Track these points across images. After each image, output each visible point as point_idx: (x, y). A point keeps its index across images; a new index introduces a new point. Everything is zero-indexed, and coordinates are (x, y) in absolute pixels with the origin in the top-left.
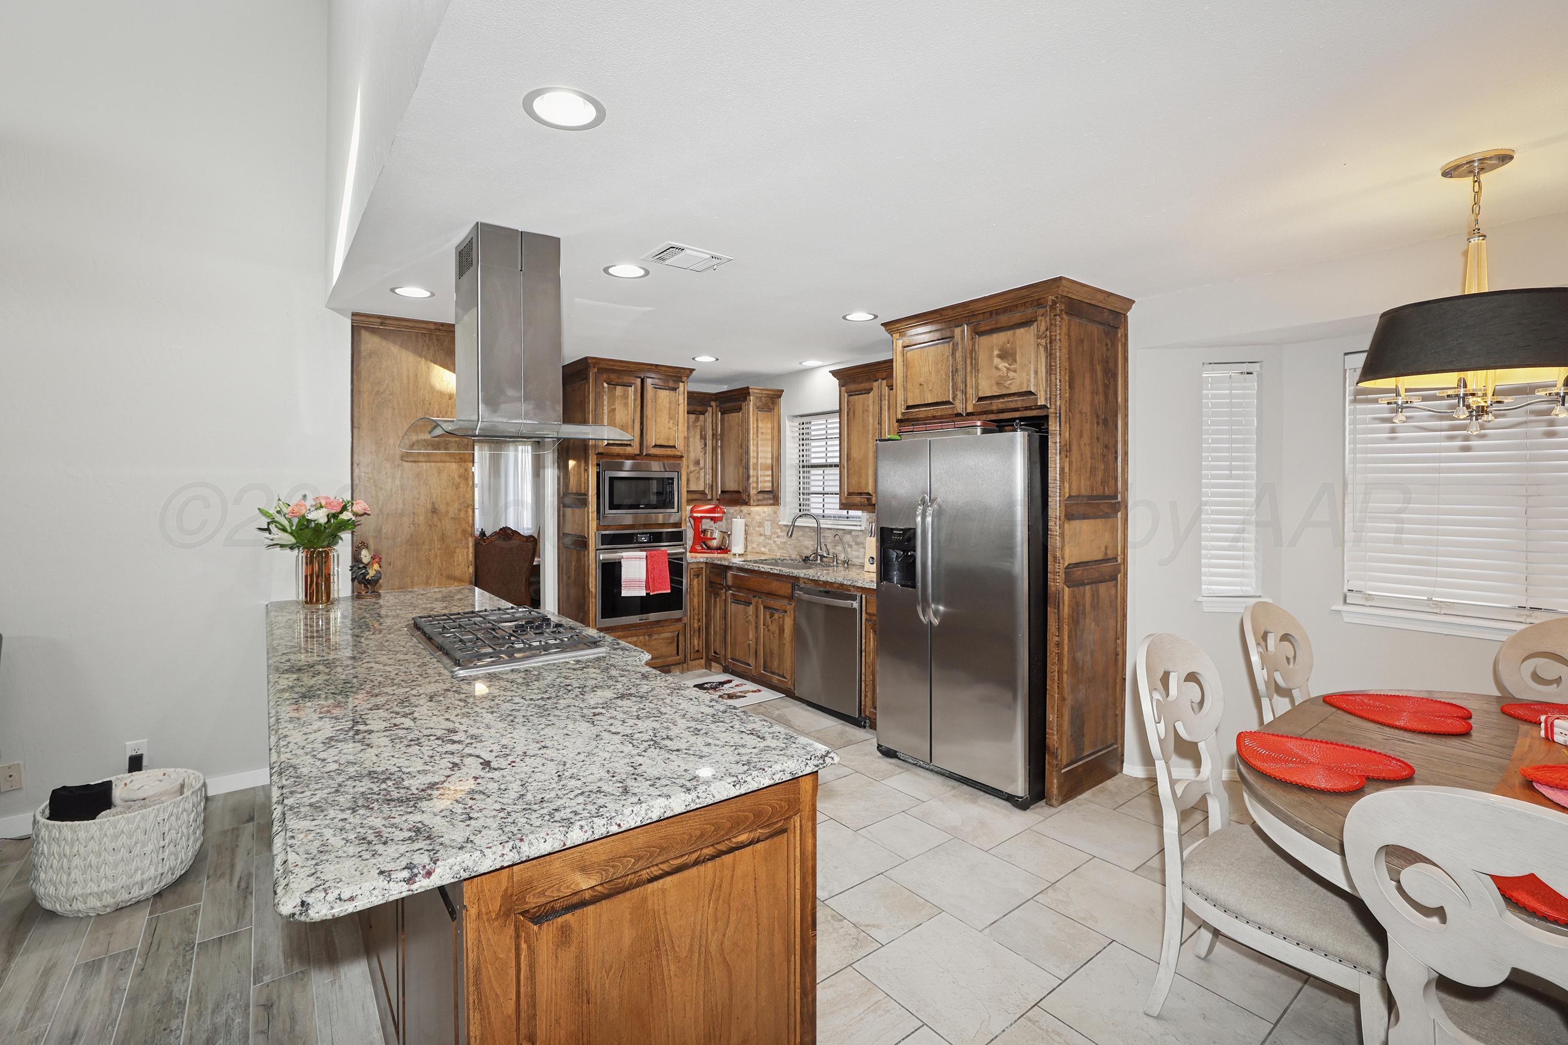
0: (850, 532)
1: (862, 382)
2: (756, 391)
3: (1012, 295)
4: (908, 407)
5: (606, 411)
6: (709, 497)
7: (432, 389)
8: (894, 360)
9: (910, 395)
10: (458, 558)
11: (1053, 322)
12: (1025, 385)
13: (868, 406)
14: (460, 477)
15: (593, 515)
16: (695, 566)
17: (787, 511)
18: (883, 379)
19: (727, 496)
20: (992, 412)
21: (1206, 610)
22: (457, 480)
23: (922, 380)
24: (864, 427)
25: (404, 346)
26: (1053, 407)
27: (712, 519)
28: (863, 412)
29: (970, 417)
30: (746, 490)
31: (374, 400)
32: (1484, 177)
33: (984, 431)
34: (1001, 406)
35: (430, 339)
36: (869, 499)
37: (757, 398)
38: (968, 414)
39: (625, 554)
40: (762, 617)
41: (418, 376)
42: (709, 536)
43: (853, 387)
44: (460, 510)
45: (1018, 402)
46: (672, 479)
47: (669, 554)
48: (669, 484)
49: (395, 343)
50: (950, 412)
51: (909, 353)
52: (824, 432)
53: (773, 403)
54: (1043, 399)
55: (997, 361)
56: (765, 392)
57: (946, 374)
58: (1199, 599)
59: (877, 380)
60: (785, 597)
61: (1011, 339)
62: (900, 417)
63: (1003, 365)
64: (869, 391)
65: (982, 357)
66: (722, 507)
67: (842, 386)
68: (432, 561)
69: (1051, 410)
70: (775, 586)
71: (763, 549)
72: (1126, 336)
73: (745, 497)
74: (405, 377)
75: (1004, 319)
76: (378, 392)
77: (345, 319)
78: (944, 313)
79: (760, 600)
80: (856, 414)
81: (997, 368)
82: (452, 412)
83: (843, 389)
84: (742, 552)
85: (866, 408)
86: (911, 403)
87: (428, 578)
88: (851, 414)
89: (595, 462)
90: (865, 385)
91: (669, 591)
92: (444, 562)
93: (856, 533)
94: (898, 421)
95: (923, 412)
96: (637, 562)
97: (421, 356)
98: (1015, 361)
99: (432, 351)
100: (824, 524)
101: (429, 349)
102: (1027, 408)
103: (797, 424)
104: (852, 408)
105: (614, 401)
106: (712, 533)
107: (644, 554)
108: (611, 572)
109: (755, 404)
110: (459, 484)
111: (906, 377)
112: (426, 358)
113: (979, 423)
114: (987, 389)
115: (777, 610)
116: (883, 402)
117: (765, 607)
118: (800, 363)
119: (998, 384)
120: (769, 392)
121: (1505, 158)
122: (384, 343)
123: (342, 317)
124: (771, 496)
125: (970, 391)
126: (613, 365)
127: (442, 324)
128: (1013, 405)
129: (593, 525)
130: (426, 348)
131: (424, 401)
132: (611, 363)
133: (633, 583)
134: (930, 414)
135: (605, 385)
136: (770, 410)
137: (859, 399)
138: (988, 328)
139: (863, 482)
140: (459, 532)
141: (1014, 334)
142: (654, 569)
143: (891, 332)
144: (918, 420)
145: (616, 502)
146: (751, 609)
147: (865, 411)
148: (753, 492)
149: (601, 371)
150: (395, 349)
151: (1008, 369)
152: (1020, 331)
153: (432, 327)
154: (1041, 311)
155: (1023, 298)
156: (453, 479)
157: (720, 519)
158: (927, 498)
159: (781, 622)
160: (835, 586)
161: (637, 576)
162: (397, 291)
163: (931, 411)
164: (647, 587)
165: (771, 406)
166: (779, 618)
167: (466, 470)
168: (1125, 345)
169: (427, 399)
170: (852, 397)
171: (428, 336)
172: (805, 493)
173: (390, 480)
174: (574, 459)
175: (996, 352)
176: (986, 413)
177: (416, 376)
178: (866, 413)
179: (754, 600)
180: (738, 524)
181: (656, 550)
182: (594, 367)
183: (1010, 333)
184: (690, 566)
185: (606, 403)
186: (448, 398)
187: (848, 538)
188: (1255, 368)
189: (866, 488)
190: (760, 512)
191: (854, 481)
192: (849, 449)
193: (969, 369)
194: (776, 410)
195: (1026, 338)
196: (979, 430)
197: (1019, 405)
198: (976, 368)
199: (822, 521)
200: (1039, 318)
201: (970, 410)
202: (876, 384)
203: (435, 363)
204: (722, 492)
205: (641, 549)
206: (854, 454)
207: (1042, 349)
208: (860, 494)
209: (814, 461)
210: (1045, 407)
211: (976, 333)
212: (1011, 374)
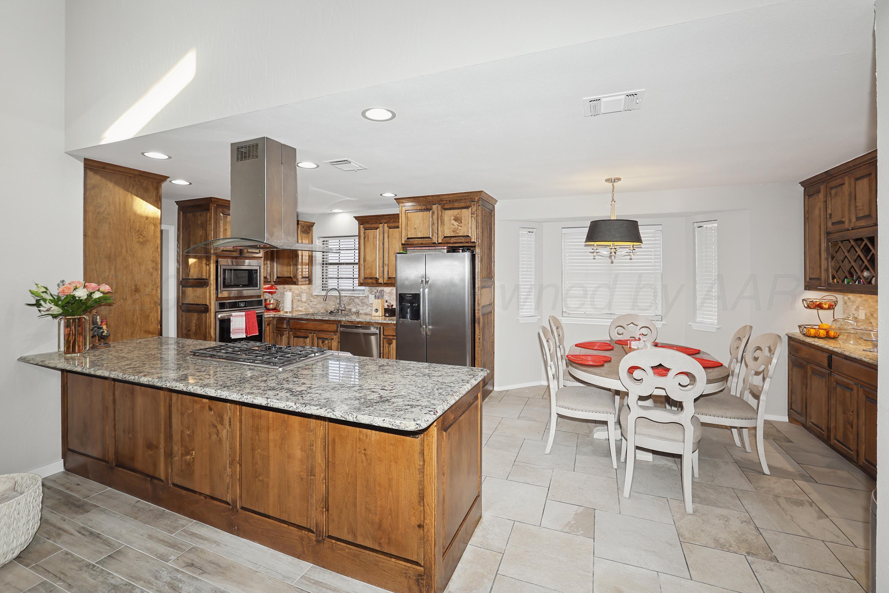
0: (358, 297)
1: (373, 224)
2: (302, 223)
3: (461, 195)
4: (408, 238)
5: (222, 230)
6: (269, 281)
7: (135, 214)
8: (400, 215)
9: (409, 233)
10: (152, 320)
11: (478, 208)
12: (466, 233)
13: (377, 236)
14: (152, 268)
15: (213, 292)
16: (267, 319)
17: (317, 288)
18: (385, 223)
19: (280, 280)
20: (451, 243)
21: (521, 322)
22: (151, 270)
23: (416, 227)
24: (374, 246)
25: (116, 183)
26: (478, 242)
27: (269, 293)
28: (374, 238)
29: (440, 245)
30: (295, 276)
31: (96, 217)
32: (615, 184)
33: (448, 252)
34: (455, 241)
35: (134, 181)
36: (376, 281)
37: (302, 226)
38: (439, 243)
39: (233, 314)
40: (316, 343)
41: (127, 204)
42: (268, 303)
43: (367, 226)
44: (152, 289)
45: (463, 240)
46: (257, 270)
47: (257, 313)
48: (255, 273)
49: (111, 181)
50: (430, 242)
51: (408, 214)
52: (338, 246)
53: (310, 230)
54: (474, 239)
55: (453, 222)
56: (306, 224)
57: (428, 225)
58: (519, 318)
59: (382, 223)
60: (332, 332)
61: (460, 213)
62: (403, 242)
63: (456, 223)
64: (377, 228)
65: (446, 219)
66: (276, 286)
67: (361, 225)
68: (135, 322)
69: (477, 244)
70: (325, 326)
71: (300, 309)
72: (494, 214)
73: (294, 280)
74: (117, 204)
75: (456, 205)
76: (99, 212)
77: (79, 162)
78: (428, 198)
79: (315, 335)
80: (369, 239)
81: (453, 225)
82: (148, 228)
83: (362, 226)
84: (290, 310)
85: (375, 236)
86: (409, 237)
87: (133, 333)
88: (366, 239)
89: (215, 260)
90: (376, 225)
91: (258, 334)
92: (143, 323)
93: (362, 298)
94: (402, 244)
95: (416, 241)
96: (240, 318)
97: (128, 191)
98: (462, 222)
99: (135, 188)
100: (343, 294)
101: (133, 187)
102: (468, 242)
103: (321, 241)
104: (367, 236)
105: (226, 224)
106: (270, 301)
107: (244, 313)
108: (225, 325)
109: (301, 230)
110: (152, 273)
111: (407, 225)
112: (131, 193)
113: (445, 248)
114: (448, 233)
115: (327, 339)
116: (385, 234)
117: (318, 338)
118: (331, 211)
119: (453, 231)
120: (308, 224)
121: (619, 179)
122: (104, 180)
123: (77, 160)
124: (307, 279)
125: (440, 233)
126: (226, 203)
127: (144, 172)
128: (460, 241)
129: (213, 297)
130: (131, 186)
131: (130, 219)
132: (224, 202)
133: (238, 330)
134: (420, 242)
135: (221, 215)
136: (308, 233)
137: (371, 232)
138: (449, 207)
139: (374, 272)
140: (152, 303)
141: (461, 211)
142: (249, 322)
143: (399, 203)
144: (413, 244)
145: (226, 284)
146: (308, 340)
147: (375, 238)
148: (300, 277)
149: (219, 206)
150: (110, 185)
151: (458, 225)
152: (464, 210)
153: (136, 173)
154: (473, 203)
155: (465, 196)
156: (149, 270)
157: (275, 292)
158: (424, 280)
159: (330, 345)
160: (365, 323)
161: (240, 327)
162: (145, 154)
163: (420, 241)
164: (246, 332)
165: (308, 231)
166: (329, 343)
167: (156, 264)
168: (494, 218)
169: (132, 218)
170: (367, 231)
171: (133, 178)
172: (325, 278)
173: (107, 270)
174: (195, 257)
175: (453, 218)
176: (447, 243)
177: (125, 203)
178: (375, 239)
179: (310, 335)
180: (288, 296)
181: (250, 311)
182: (215, 203)
183: (459, 210)
184: (266, 319)
185: (222, 225)
186: (145, 219)
187: (357, 300)
188: (534, 230)
189: (375, 275)
190: (301, 288)
191: (368, 272)
192: (365, 256)
193: (440, 223)
194: (310, 233)
195: (466, 213)
196: (446, 251)
197: (463, 241)
198: (443, 223)
199: (341, 292)
200: (472, 206)
201: (440, 241)
202: (381, 225)
203: (137, 196)
204: (277, 277)
205: (240, 311)
206: (368, 258)
207: (473, 218)
208: (371, 278)
209: (330, 261)
210: (474, 242)
211: (444, 209)
212: (460, 228)
